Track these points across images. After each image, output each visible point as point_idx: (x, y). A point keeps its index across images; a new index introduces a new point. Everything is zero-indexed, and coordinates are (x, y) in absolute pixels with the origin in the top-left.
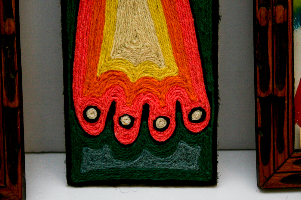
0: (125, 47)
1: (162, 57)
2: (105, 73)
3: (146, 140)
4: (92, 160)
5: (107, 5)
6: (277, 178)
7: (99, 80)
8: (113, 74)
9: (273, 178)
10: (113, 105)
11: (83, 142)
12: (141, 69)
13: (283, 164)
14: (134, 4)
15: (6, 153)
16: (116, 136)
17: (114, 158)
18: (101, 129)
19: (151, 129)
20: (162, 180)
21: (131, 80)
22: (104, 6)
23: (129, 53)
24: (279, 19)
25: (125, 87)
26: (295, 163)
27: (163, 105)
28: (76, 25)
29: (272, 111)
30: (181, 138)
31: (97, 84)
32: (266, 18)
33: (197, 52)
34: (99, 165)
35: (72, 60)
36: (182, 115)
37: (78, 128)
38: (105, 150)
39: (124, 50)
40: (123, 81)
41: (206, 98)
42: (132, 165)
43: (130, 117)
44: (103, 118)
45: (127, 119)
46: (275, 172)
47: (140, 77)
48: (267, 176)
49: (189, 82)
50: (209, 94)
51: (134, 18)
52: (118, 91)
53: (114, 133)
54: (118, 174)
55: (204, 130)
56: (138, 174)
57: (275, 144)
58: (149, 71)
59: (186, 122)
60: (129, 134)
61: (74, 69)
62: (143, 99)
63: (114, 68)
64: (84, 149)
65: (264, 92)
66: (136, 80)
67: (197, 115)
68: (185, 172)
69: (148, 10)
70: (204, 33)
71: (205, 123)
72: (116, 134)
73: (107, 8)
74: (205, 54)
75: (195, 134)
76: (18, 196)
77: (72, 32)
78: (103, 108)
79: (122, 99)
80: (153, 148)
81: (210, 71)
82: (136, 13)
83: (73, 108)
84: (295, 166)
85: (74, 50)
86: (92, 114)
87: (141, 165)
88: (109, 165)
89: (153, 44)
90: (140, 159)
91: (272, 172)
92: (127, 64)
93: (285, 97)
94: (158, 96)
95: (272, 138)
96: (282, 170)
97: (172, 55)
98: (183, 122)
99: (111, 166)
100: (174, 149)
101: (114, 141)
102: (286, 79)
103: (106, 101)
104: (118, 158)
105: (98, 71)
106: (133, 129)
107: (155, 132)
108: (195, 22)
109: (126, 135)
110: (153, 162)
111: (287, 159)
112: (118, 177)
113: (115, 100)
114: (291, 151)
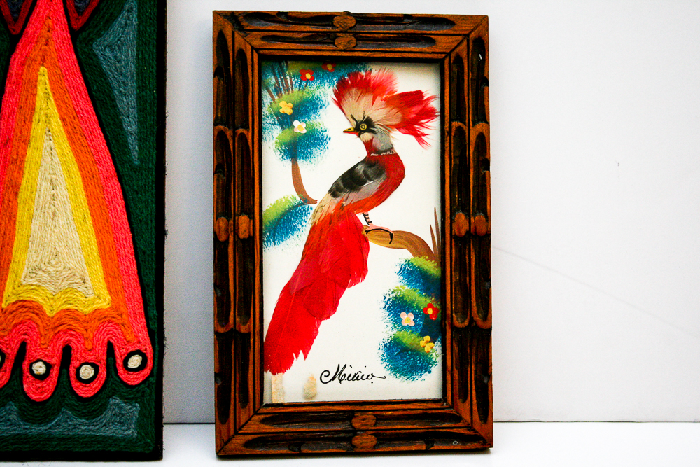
0: (40, 269)
1: (89, 283)
2: (14, 303)
3: (66, 395)
5: (18, 214)
6: (239, 440)
7: (5, 312)
8: (24, 306)
9: (234, 441)
10: (23, 346)
12: (62, 298)
13: (247, 422)
14: (54, 214)
16: (26, 390)
17: (22, 421)
18: (5, 380)
19: (73, 379)
20: (86, 452)
21: (48, 314)
22: (15, 216)
23: (46, 277)
24: (243, 234)
25: (39, 323)
26: (263, 421)
27: (90, 347)
29: (233, 352)
30: (114, 393)
32: (227, 231)
33: (136, 277)
36: (115, 361)
38: (9, 409)
39: (40, 273)
40: (37, 314)
41: (147, 337)
42: (46, 430)
43: (45, 363)
44: (8, 365)
45: (40, 367)
46: (236, 433)
47: (59, 310)
48: (226, 439)
49: (124, 316)
50: (151, 333)
51: (54, 232)
52: (30, 328)
53: (22, 385)
54: (26, 443)
55: (144, 382)
56: (53, 443)
57: (237, 394)
58: (71, 302)
59: (121, 371)
60: (43, 387)
62: (63, 339)
63: (25, 296)
65: (222, 326)
66: (55, 313)
67: (135, 362)
68: (118, 439)
69: (72, 222)
70: (144, 253)
71: (146, 372)
72: (25, 386)
73: (18, 218)
74: (146, 279)
75: (133, 387)
78: (9, 351)
79: (35, 338)
80: (75, 405)
81: (153, 301)
82: (57, 225)
84: (263, 426)
87: (57, 431)
88: (15, 430)
89: (77, 266)
90: (57, 422)
91: (232, 433)
92: (43, 292)
93: (249, 333)
94: (83, 335)
95: (233, 387)
96: (245, 430)
97: (103, 281)
98: (116, 371)
99: (16, 432)
100: (104, 407)
101: (22, 397)
102: (252, 310)
103: (13, 341)
104: (27, 421)
105: (4, 301)
106: (49, 380)
107: (79, 384)
108: (133, 238)
109: (39, 387)
110: (74, 425)
111: (252, 416)
112: (26, 447)
113: (26, 339)
114: (257, 405)
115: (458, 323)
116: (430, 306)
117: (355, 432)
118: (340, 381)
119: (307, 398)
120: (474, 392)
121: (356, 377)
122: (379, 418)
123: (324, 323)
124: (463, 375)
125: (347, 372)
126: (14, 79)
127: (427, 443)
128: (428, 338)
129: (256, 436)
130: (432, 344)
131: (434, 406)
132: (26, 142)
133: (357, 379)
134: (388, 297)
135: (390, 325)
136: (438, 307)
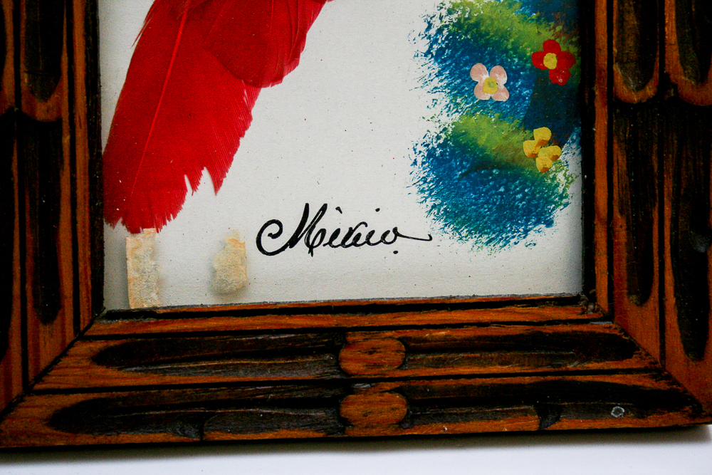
6: (38, 408)
9: (22, 411)
13: (56, 361)
26: (101, 359)
29: (15, 171)
46: (28, 390)
57: (28, 287)
84: (99, 370)
91: (17, 389)
93: (59, 121)
95: (17, 269)
96: (52, 381)
102: (65, 58)
111: (71, 345)
114: (85, 316)
115: (627, 90)
116: (550, 46)
117: (347, 384)
118: (311, 248)
119: (220, 293)
120: (669, 277)
121: (352, 239)
122: (412, 348)
123: (266, 95)
124: (640, 232)
125: (329, 223)
127: (542, 413)
128: (543, 133)
129: (80, 397)
130: (554, 149)
131: (561, 313)
133: (354, 244)
134: (437, 24)
135: (443, 99)
136: (573, 50)
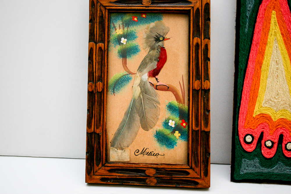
0: (271, 100)
2: (258, 115)
3: (280, 156)
4: (247, 166)
5: (261, 76)
7: (255, 119)
8: (264, 117)
10: (262, 134)
11: (243, 156)
12: (280, 114)
14: (277, 76)
15: (202, 158)
16: (263, 153)
17: (261, 166)
18: (254, 148)
19: (284, 149)
20: (289, 181)
21: (274, 120)
22: (260, 76)
23: (273, 104)
25: (270, 124)
28: (243, 86)
31: (253, 121)
34: (251, 170)
35: (239, 107)
37: (241, 147)
38: (256, 161)
39: (271, 102)
40: (268, 120)
42: (271, 171)
43: (271, 141)
44: (255, 142)
45: (269, 143)
47: (279, 118)
51: (277, 84)
52: (265, 126)
53: (261, 150)
54: (262, 176)
56: (274, 176)
58: (284, 115)
60: (270, 152)
61: (240, 112)
62: (280, 132)
63: (264, 112)
64: (243, 159)
66: (277, 120)
69: (285, 80)
73: (261, 78)
76: (208, 184)
77: (240, 90)
78: (256, 136)
79: (268, 131)
80: (284, 161)
82: (278, 81)
83: (238, 135)
85: (240, 101)
86: (249, 139)
87: (276, 171)
88: (257, 170)
89: (287, 99)
90: (276, 167)
92: (271, 110)
94: (289, 130)
99: (259, 171)
101: (261, 156)
103: (258, 132)
104: (263, 166)
105: (254, 114)
106: (273, 149)
107: (286, 151)
109: (269, 152)
110: (284, 169)
112: (262, 178)
113: (263, 131)
126: (261, 16)
132: (266, 44)
